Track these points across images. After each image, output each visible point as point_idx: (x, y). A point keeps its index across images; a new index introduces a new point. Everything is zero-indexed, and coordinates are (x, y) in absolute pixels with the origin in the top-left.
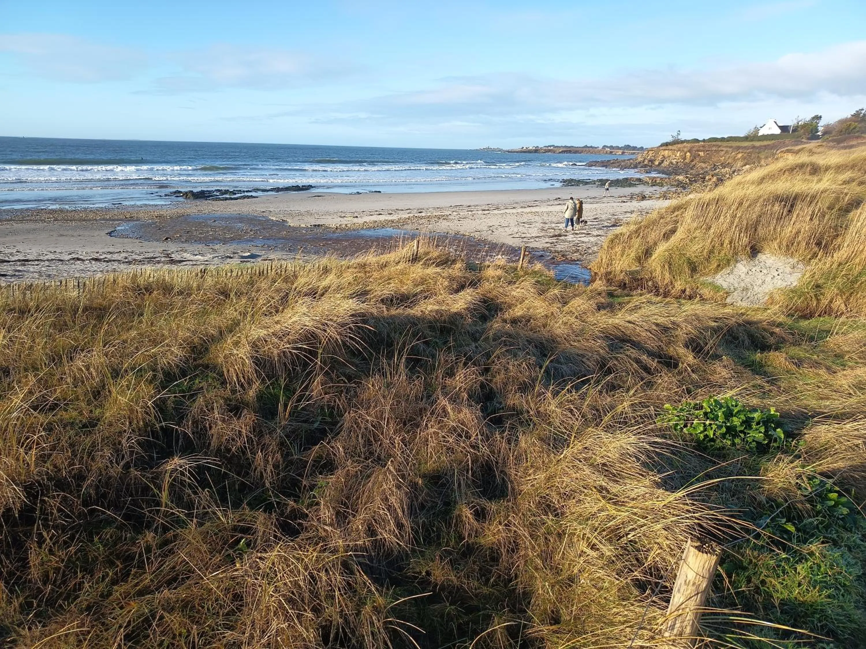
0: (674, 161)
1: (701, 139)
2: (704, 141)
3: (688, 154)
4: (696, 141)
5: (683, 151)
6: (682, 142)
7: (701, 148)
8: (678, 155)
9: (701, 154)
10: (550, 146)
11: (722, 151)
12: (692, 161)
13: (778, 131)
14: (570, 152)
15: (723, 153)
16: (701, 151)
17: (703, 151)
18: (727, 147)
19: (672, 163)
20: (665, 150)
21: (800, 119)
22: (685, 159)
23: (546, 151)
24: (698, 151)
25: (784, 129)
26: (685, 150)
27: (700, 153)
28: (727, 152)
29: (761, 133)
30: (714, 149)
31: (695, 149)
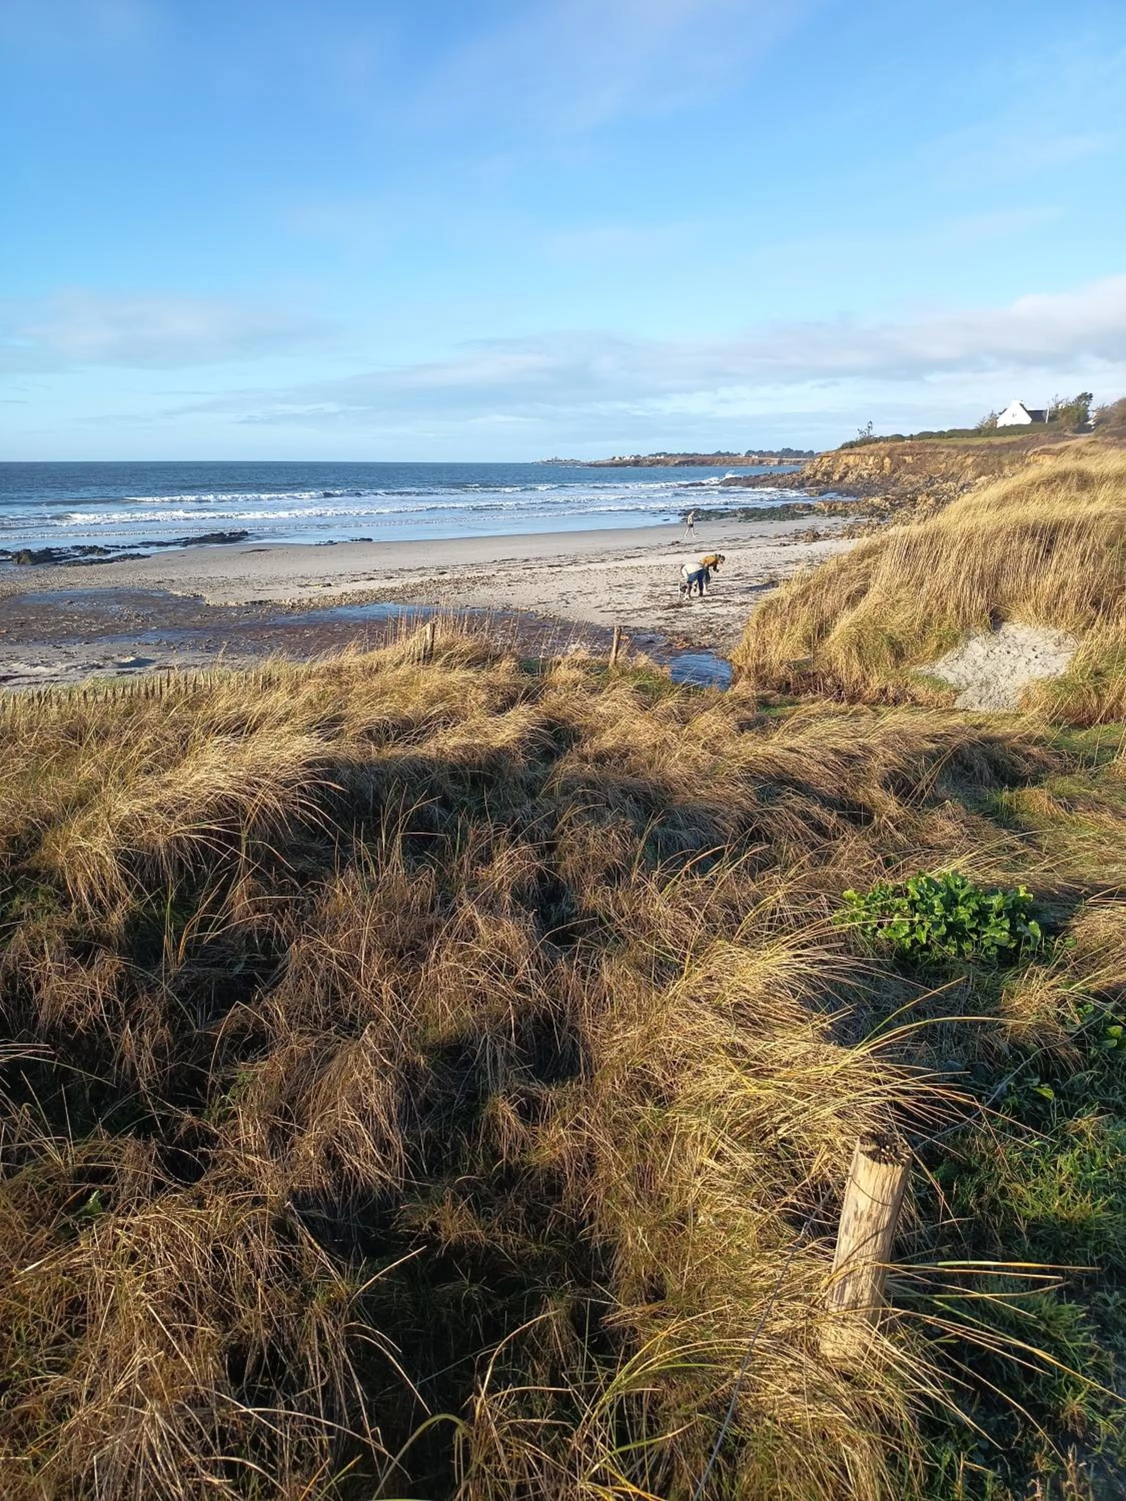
0: (865, 474)
1: (906, 434)
2: (911, 437)
3: (887, 460)
4: (900, 438)
5: (878, 455)
6: (877, 440)
7: (908, 450)
8: (871, 462)
9: (908, 459)
10: (660, 455)
11: (942, 453)
12: (894, 472)
13: (1027, 420)
14: (693, 463)
15: (943, 456)
16: (908, 455)
17: (912, 454)
18: (948, 446)
19: (860, 476)
20: (848, 455)
21: (1059, 399)
22: (882, 468)
23: (653, 463)
24: (903, 454)
25: (1036, 415)
26: (882, 453)
27: (906, 458)
28: (949, 455)
29: (1000, 423)
30: (928, 450)
31: (898, 452)
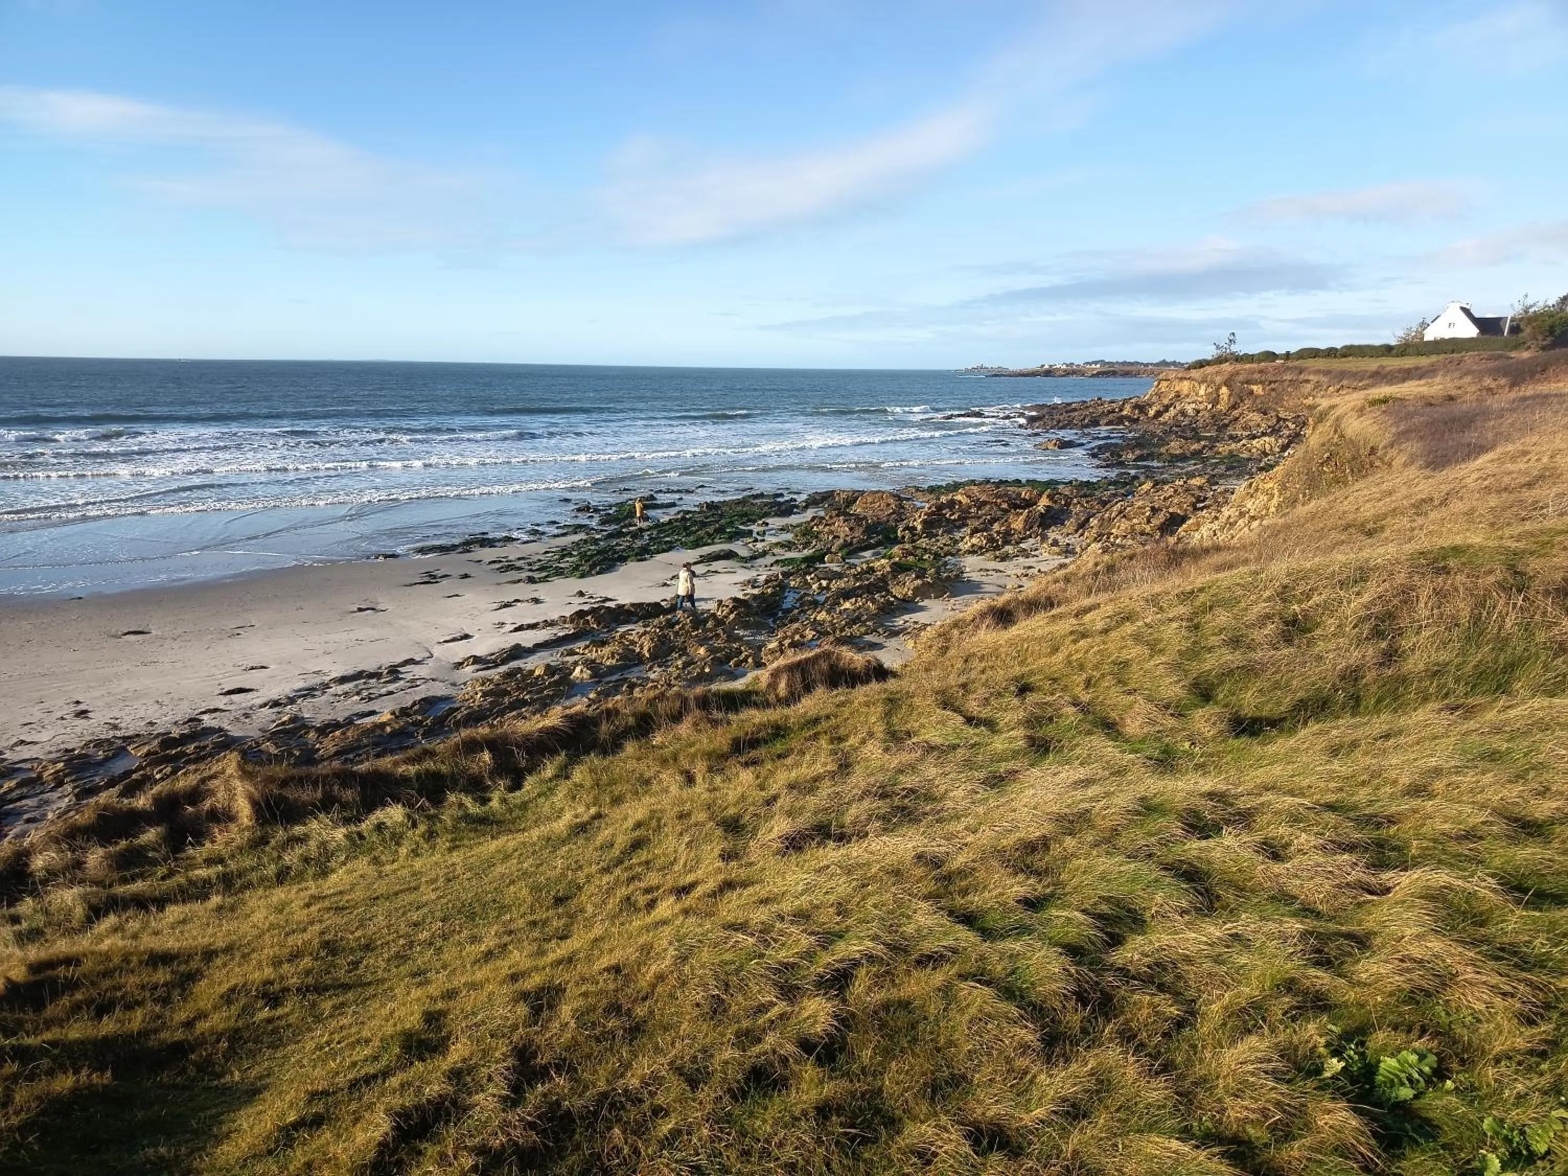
0: (1190, 409)
2: (1287, 356)
3: (1224, 390)
4: (1270, 356)
5: (1213, 382)
6: (1238, 359)
7: (1256, 376)
8: (1202, 392)
9: (1257, 389)
10: (1096, 363)
11: (1307, 381)
12: (1234, 407)
13: (1470, 331)
15: (1309, 386)
16: (1256, 383)
17: (1261, 383)
18: (1318, 372)
19: (1183, 413)
20: (1182, 379)
21: (1530, 302)
22: (1215, 402)
24: (1248, 382)
25: (1488, 326)
26: (1218, 379)
27: (1254, 388)
28: (1318, 385)
29: (1430, 335)
30: (1288, 377)
31: (1241, 378)
